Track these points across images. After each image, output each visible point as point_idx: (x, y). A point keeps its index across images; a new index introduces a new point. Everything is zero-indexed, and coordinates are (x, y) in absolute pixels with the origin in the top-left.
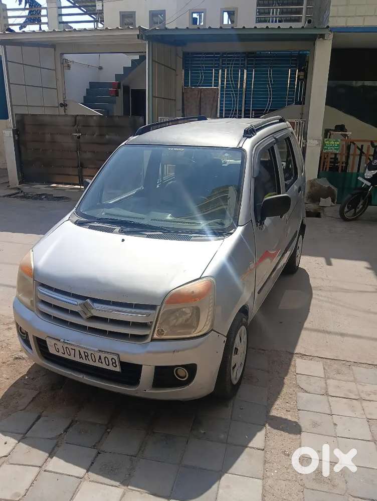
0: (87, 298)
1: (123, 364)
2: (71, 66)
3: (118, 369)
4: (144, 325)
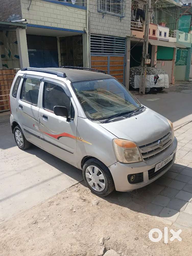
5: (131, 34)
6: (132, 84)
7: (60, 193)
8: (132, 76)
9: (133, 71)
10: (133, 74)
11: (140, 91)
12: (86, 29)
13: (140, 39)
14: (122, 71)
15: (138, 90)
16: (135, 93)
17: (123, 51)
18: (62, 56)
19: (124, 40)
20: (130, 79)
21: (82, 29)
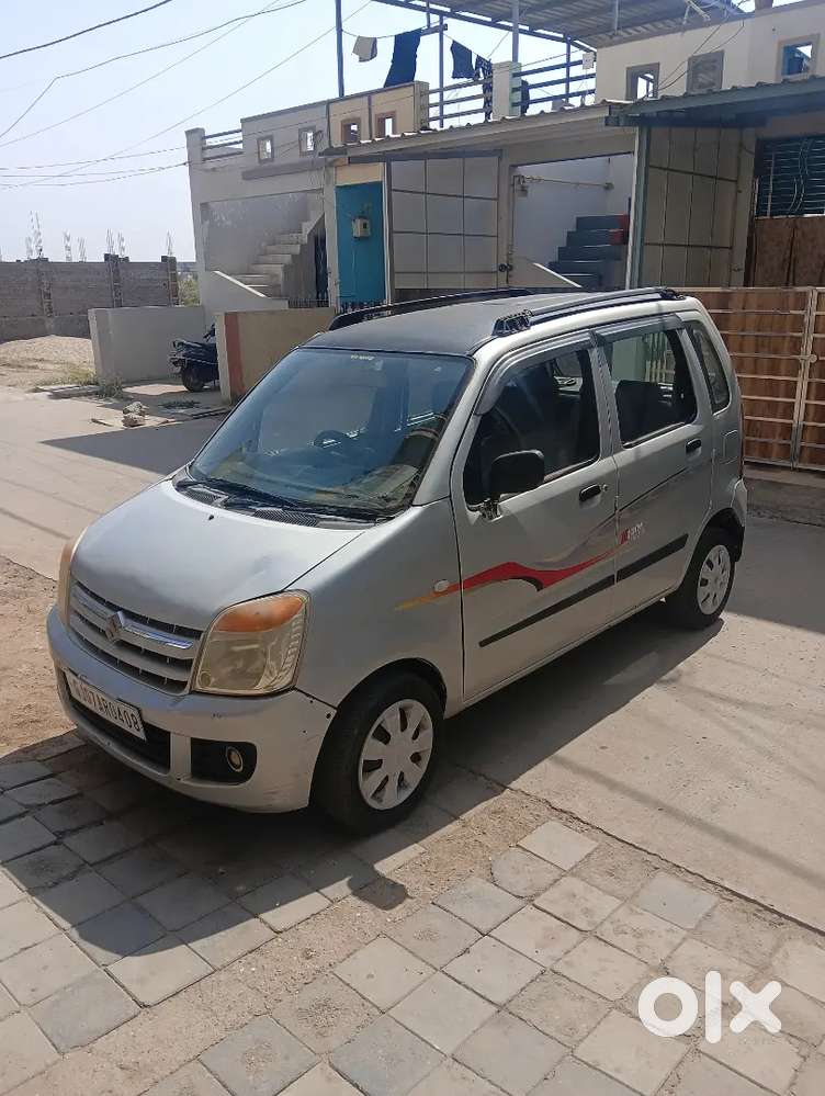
0: (121, 609)
1: (148, 728)
2: (529, 189)
3: (141, 735)
4: (184, 665)
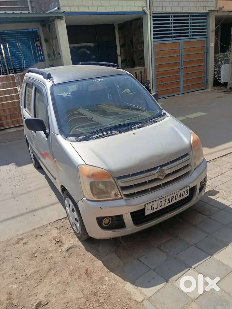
5: (217, 7)
6: (219, 77)
7: (38, 228)
8: (217, 66)
9: (220, 59)
10: (219, 63)
11: (228, 87)
12: (145, 8)
13: (228, 11)
14: (203, 60)
15: (225, 84)
16: (222, 89)
17: (203, 32)
18: (122, 49)
19: (205, 16)
20: (215, 71)
21: (140, 10)
